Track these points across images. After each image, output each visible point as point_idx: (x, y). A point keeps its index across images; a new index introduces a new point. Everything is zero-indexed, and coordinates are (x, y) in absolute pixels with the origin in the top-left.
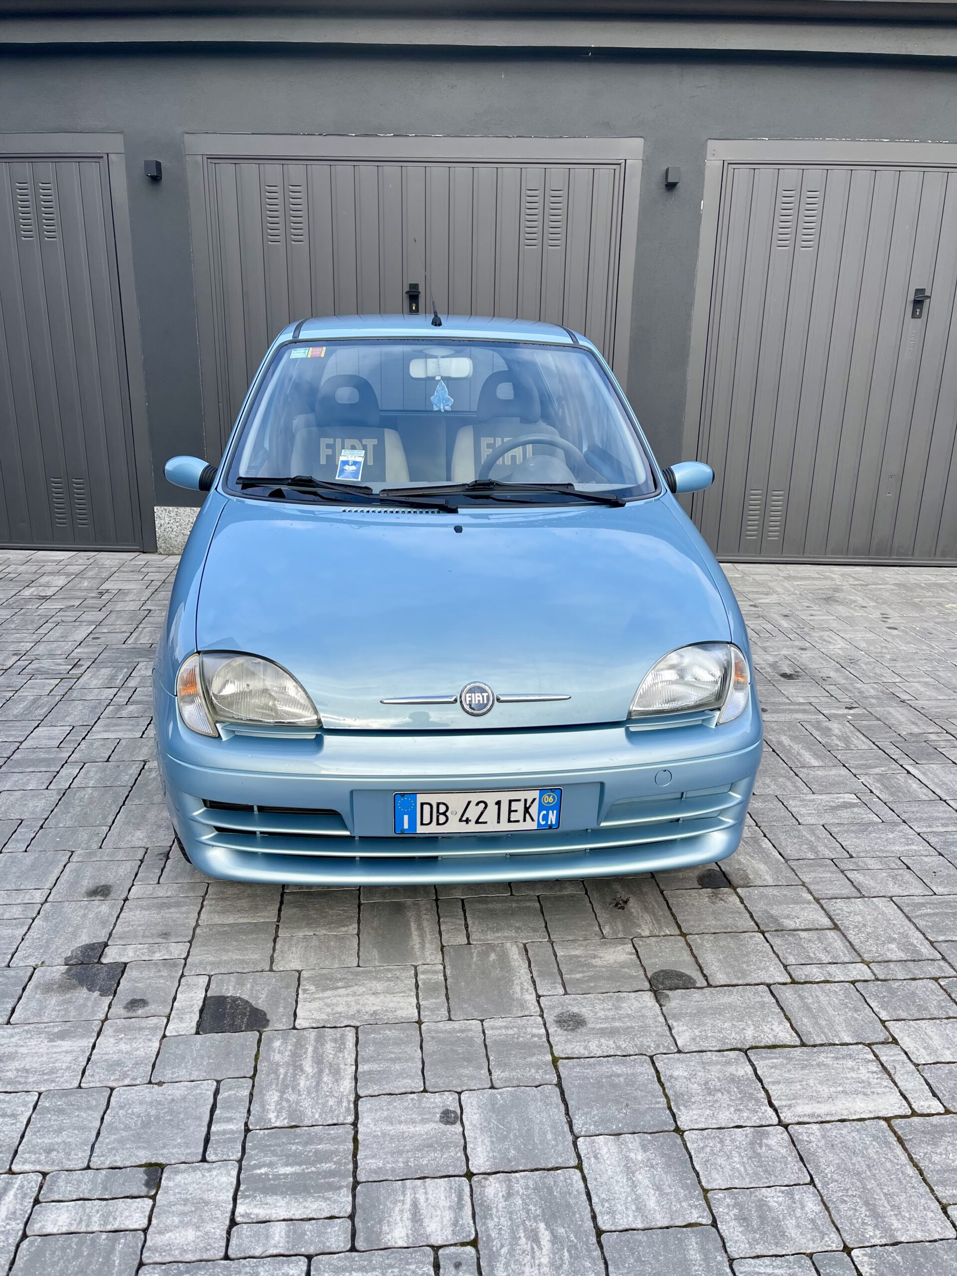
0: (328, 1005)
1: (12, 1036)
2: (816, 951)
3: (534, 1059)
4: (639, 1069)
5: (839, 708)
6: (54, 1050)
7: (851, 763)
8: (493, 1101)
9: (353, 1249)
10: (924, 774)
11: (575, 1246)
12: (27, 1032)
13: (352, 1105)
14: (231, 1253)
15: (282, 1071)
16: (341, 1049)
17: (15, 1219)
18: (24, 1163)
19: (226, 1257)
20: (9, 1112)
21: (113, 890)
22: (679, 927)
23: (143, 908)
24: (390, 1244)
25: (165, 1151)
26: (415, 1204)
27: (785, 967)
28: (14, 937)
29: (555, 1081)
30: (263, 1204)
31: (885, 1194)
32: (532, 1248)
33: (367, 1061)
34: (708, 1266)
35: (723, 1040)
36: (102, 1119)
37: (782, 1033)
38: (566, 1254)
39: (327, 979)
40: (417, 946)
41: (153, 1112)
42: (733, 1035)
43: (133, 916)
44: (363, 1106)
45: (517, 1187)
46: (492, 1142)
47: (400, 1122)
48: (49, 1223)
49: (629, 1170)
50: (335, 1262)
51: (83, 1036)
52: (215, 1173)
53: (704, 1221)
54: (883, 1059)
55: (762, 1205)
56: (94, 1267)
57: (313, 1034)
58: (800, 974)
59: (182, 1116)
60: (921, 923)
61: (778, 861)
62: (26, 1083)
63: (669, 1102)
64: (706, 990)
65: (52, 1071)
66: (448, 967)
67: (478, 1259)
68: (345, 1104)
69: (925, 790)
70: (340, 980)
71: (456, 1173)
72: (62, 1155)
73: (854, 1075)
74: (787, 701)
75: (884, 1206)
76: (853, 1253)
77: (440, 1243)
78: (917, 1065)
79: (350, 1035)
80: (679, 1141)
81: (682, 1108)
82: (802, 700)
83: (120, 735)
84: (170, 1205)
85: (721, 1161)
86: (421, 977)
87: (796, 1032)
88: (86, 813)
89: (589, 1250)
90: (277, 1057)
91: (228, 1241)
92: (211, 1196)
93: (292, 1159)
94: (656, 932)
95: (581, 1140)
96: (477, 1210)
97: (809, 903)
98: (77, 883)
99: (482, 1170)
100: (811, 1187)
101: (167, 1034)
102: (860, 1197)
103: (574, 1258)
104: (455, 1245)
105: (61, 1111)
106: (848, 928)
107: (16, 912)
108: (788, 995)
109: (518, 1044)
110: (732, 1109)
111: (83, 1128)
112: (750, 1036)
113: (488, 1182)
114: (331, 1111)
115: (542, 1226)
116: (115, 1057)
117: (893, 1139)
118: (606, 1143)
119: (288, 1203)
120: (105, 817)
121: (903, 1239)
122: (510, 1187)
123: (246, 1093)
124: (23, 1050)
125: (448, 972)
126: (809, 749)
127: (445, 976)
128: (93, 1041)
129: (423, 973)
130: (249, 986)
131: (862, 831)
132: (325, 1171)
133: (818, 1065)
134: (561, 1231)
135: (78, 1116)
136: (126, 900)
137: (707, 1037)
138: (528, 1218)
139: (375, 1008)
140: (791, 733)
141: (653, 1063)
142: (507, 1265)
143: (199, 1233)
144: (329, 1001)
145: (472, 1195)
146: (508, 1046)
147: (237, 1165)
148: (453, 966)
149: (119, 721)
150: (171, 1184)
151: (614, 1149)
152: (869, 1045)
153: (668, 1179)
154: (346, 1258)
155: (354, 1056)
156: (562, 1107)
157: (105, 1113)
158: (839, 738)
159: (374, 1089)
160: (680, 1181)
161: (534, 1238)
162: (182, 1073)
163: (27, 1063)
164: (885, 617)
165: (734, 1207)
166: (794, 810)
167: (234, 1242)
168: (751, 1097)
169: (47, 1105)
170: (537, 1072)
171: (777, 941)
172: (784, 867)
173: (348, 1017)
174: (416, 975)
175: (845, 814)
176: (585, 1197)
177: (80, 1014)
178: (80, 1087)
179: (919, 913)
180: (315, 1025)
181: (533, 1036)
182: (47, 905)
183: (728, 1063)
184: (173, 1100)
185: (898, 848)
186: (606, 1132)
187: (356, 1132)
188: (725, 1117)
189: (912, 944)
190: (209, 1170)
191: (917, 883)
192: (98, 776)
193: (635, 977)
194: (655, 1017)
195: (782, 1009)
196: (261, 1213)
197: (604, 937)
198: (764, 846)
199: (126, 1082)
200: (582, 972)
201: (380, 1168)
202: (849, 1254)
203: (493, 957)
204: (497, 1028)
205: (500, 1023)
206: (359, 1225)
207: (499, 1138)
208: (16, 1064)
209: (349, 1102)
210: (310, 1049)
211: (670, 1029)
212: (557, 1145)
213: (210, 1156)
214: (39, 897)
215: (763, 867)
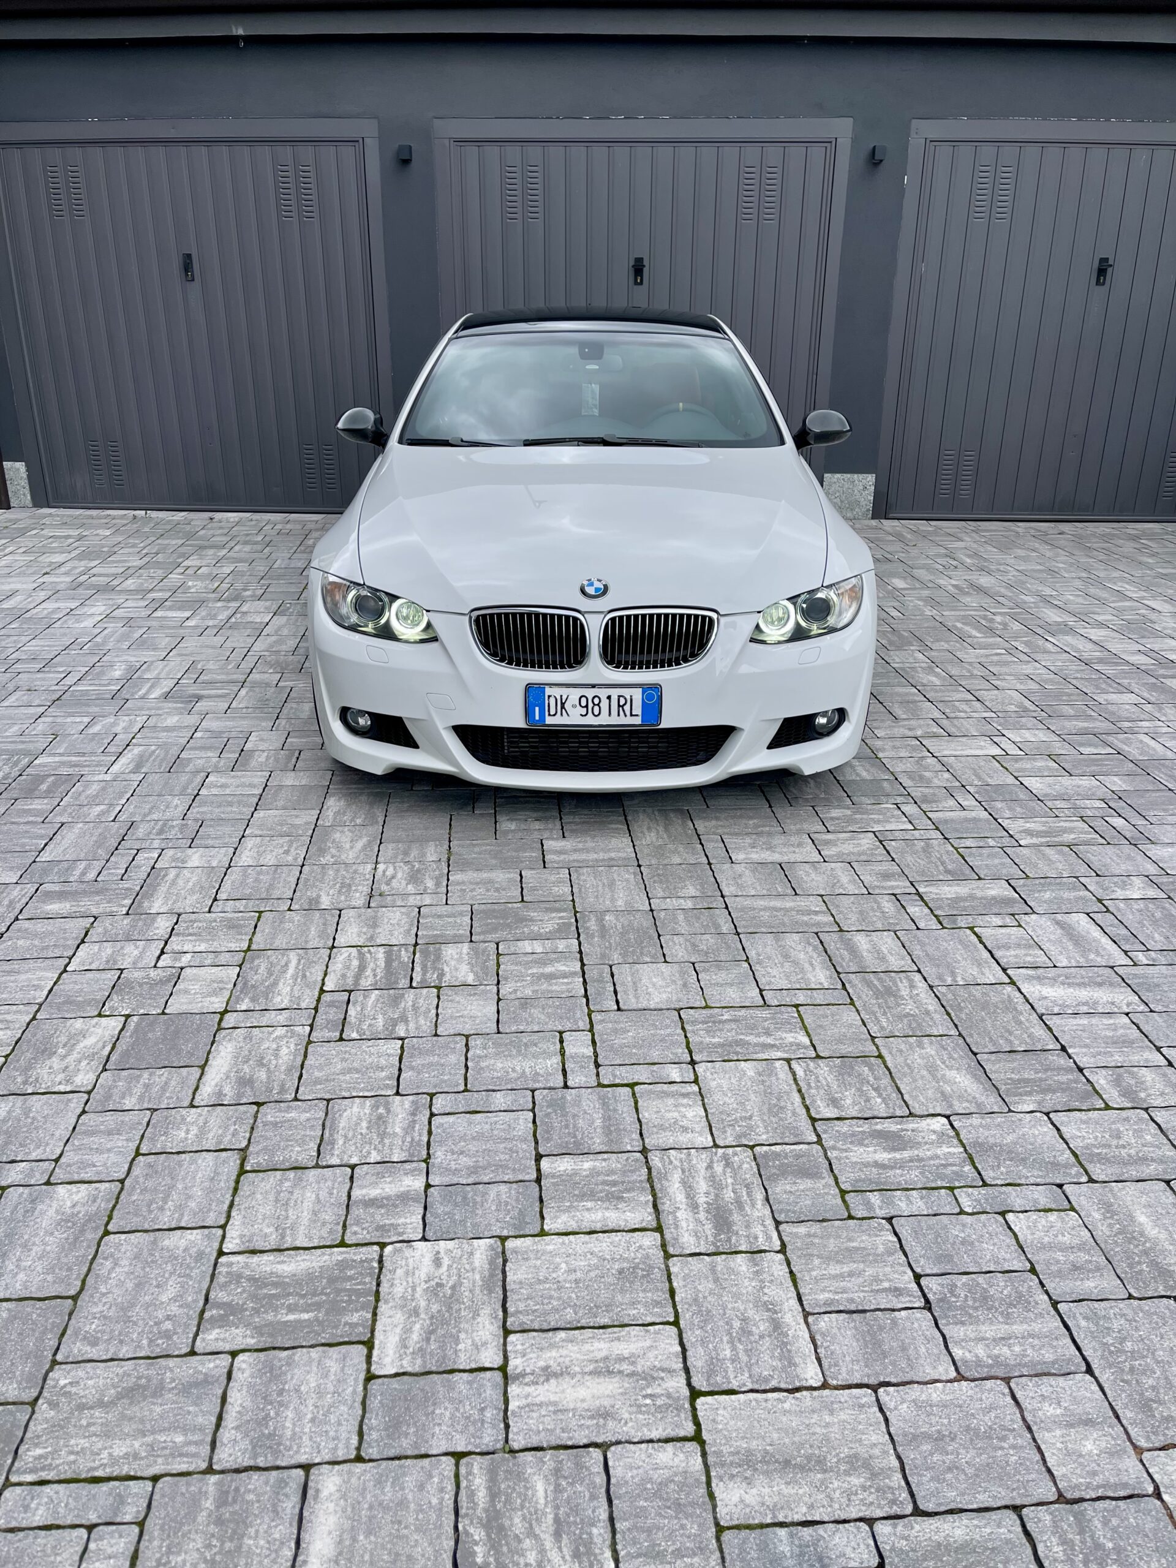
81: (880, 753)
215: (934, 679)
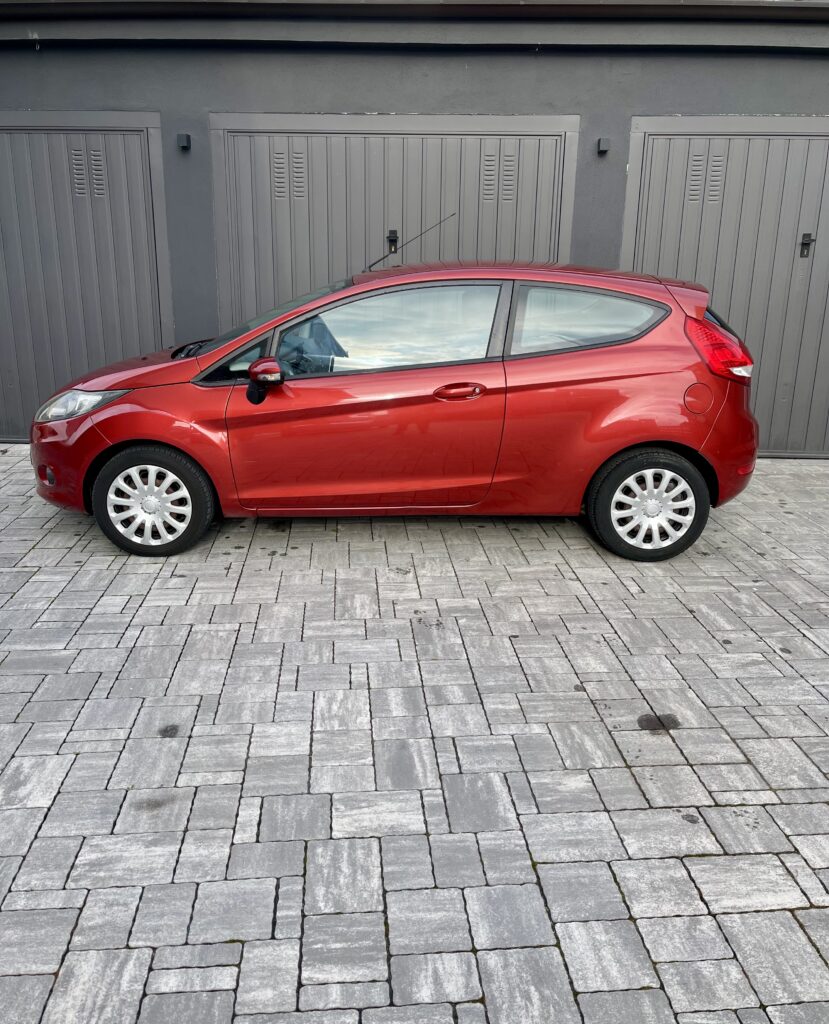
0: (356, 821)
1: (116, 843)
2: (734, 779)
3: (518, 864)
4: (599, 872)
5: (747, 581)
6: (150, 854)
7: (758, 628)
8: (489, 896)
9: (392, 1004)
10: (817, 637)
11: (558, 1003)
12: (128, 840)
13: (381, 898)
14: (301, 1007)
15: (326, 871)
16: (368, 854)
17: (137, 982)
18: (137, 940)
19: (298, 1010)
20: (121, 901)
21: (180, 729)
22: (625, 761)
23: (204, 744)
24: (419, 1001)
25: (243, 931)
26: (435, 971)
27: (710, 793)
28: (107, 766)
29: (535, 880)
30: (322, 971)
31: (791, 966)
32: (526, 1005)
33: (390, 864)
34: (658, 1017)
35: (663, 850)
36: (193, 907)
37: (711, 846)
38: (552, 1008)
39: (352, 800)
40: (421, 775)
41: (231, 902)
42: (671, 846)
43: (199, 751)
44: (390, 898)
45: (511, 960)
46: (490, 926)
47: (419, 911)
48: (162, 985)
49: (596, 948)
50: (379, 1014)
51: (171, 844)
52: (282, 947)
53: (654, 985)
54: (788, 865)
55: (697, 973)
56: (200, 1017)
57: (346, 843)
58: (722, 798)
59: (253, 904)
60: (816, 759)
61: (701, 708)
62: (132, 880)
63: (624, 897)
64: (649, 811)
65: (151, 870)
66: (446, 792)
67: (486, 1012)
68: (376, 897)
69: (818, 651)
70: (364, 801)
71: (465, 949)
72: (165, 933)
73: (765, 877)
74: (703, 574)
75: (790, 976)
76: (768, 1009)
77: (457, 1000)
78: (814, 869)
79: (375, 844)
80: (633, 926)
81: (634, 902)
82: (716, 574)
83: (169, 603)
84: (252, 971)
85: (665, 941)
86: (425, 799)
87: (720, 844)
88: (150, 667)
89: (569, 1007)
90: (321, 861)
91: (298, 998)
92: (282, 965)
93: (341, 937)
94: (607, 765)
95: (558, 925)
96: (483, 976)
97: (727, 742)
98: (150, 724)
99: (484, 947)
100: (734, 961)
101: (235, 842)
102: (772, 968)
103: (559, 1012)
104: (468, 1002)
105: (161, 901)
106: (758, 763)
107: (107, 746)
108: (713, 815)
109: (505, 851)
110: (673, 903)
111: (179, 914)
112: (684, 846)
113: (489, 956)
114: (366, 902)
115: (533, 988)
116: (197, 859)
117: (796, 926)
118: (577, 928)
119: (340, 971)
120: (166, 671)
121: (805, 1000)
122: (506, 960)
123: (300, 887)
124: (126, 854)
125: (447, 796)
126: (723, 615)
127: (444, 798)
128: (178, 847)
129: (428, 796)
130: (293, 805)
131: (768, 684)
132: (366, 947)
133: (738, 869)
134: (547, 992)
135: (174, 905)
136: (190, 737)
137: (651, 848)
138: (522, 982)
139: (392, 823)
140: (708, 602)
141: (610, 867)
142: (508, 1017)
143: (276, 992)
144: (355, 817)
145: (477, 966)
146: (498, 854)
147: (298, 941)
148: (449, 792)
149: (167, 592)
150: (251, 956)
151: (584, 932)
152: (777, 854)
153: (625, 955)
154: (388, 1011)
155: (379, 860)
156: (542, 900)
157: (194, 902)
158: (747, 606)
159: (397, 886)
160: (635, 956)
161: (527, 997)
162: (249, 872)
163: (131, 864)
164: (782, 503)
165: (676, 974)
166: (712, 666)
167: (302, 999)
168: (687, 894)
169: (150, 896)
170: (521, 874)
171: (702, 772)
172: (706, 713)
173: (371, 830)
174: (422, 797)
175: (754, 670)
176: (563, 968)
177: (167, 827)
178: (173, 882)
179: (815, 750)
180: (347, 836)
181: (517, 845)
182: (130, 741)
183: (668, 868)
184: (245, 893)
185: (797, 698)
186: (577, 919)
187: (386, 918)
188: (667, 909)
189: (809, 776)
190: (278, 945)
191: (813, 726)
192: (156, 636)
193: (591, 801)
194: (610, 831)
195: (708, 826)
196: (321, 977)
197: (566, 769)
198: (689, 695)
199: (208, 878)
200: (551, 796)
201: (406, 945)
202: (765, 1010)
203: (480, 783)
204: (487, 839)
205: (490, 835)
206: (394, 987)
207: (495, 924)
208: (121, 865)
209: (378, 895)
210: (345, 855)
211: (622, 841)
212: (540, 929)
213: (278, 935)
214: (123, 734)
215: (689, 713)
